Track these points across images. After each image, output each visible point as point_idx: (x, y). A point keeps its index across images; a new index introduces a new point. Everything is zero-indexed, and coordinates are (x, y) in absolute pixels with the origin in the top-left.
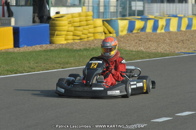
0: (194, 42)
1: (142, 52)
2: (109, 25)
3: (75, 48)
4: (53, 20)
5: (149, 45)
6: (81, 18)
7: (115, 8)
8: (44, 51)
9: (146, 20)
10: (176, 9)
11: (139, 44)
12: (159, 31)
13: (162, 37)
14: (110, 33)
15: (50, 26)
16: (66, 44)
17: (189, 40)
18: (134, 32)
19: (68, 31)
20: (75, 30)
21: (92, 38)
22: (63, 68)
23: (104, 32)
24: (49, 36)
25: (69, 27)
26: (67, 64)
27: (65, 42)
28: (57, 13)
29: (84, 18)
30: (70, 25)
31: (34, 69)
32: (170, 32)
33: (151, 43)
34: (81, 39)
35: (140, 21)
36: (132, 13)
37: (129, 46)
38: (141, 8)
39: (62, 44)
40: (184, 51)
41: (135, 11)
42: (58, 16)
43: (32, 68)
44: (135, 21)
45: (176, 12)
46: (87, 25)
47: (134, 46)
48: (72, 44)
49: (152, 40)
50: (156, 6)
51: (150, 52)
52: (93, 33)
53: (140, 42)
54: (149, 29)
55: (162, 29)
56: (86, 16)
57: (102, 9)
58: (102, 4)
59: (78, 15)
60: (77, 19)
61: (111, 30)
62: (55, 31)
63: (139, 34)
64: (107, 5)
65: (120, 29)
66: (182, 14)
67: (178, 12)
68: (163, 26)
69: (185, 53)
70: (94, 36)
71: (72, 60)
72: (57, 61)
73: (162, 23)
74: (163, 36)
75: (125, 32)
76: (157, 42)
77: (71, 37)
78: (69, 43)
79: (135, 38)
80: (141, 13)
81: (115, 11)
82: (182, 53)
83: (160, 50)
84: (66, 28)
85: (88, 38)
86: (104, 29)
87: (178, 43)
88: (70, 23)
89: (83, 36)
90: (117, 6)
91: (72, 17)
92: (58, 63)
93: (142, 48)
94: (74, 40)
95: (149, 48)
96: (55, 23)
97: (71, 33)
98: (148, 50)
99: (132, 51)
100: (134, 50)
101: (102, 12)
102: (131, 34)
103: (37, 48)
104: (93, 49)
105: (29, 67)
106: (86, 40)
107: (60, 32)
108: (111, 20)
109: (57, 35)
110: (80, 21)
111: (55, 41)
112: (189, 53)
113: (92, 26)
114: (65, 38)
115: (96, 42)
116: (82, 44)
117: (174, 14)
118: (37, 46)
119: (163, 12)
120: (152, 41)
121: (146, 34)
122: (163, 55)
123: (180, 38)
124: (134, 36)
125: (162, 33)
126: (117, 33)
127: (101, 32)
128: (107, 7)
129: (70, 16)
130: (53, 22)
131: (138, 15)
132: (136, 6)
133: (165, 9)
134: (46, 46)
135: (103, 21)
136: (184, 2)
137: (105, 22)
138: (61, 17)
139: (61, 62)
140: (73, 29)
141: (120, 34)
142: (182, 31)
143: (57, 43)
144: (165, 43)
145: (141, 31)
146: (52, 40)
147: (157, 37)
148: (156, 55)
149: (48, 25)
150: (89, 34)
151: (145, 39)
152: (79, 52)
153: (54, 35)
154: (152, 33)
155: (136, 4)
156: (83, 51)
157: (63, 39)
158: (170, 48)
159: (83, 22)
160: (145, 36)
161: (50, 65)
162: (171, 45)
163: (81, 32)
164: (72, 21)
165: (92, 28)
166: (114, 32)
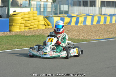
0: (102, 32)
2: (48, 20)
3: (25, 35)
4: (12, 16)
6: (30, 15)
7: (51, 9)
8: (6, 36)
10: (89, 11)
12: (79, 25)
13: (81, 29)
14: (48, 25)
15: (9, 20)
17: (99, 31)
19: (21, 24)
20: (26, 23)
21: (37, 28)
22: (18, 49)
23: (44, 24)
24: (9, 26)
25: (22, 21)
26: (21, 46)
27: (19, 31)
28: (14, 11)
29: (31, 15)
30: (23, 19)
32: (86, 25)
34: (29, 29)
36: (61, 13)
38: (67, 9)
40: (96, 38)
41: (63, 11)
42: (15, 13)
44: (64, 18)
45: (89, 12)
46: (34, 20)
48: (24, 32)
49: (75, 30)
50: (76, 8)
51: (75, 38)
52: (38, 25)
53: (68, 31)
54: (73, 23)
55: (81, 23)
56: (33, 14)
57: (42, 10)
58: (42, 6)
59: (28, 13)
60: (27, 16)
61: (49, 23)
62: (13, 23)
63: (67, 26)
64: (46, 7)
66: (92, 14)
67: (90, 13)
68: (82, 21)
69: (97, 40)
70: (38, 27)
71: (24, 43)
72: (14, 44)
73: (81, 19)
76: (79, 32)
78: (22, 31)
79: (65, 29)
80: (67, 12)
81: (51, 11)
82: (95, 39)
83: (81, 37)
84: (20, 21)
85: (34, 28)
86: (44, 23)
87: (92, 32)
89: (31, 27)
90: (52, 8)
91: (24, 15)
94: (25, 29)
95: (74, 35)
96: (13, 18)
97: (23, 25)
98: (73, 37)
103: (1, 34)
104: (38, 36)
106: (32, 29)
107: (15, 24)
108: (49, 17)
109: (14, 26)
110: (29, 17)
111: (13, 30)
112: (100, 40)
113: (37, 21)
114: (19, 28)
115: (39, 31)
116: (30, 32)
117: (88, 13)
118: (1, 32)
119: (81, 12)
120: (75, 31)
121: (71, 26)
122: (83, 41)
123: (93, 29)
125: (82, 26)
127: (42, 25)
128: (46, 8)
129: (23, 14)
130: (12, 17)
131: (65, 14)
132: (64, 8)
133: (82, 10)
134: (6, 33)
135: (44, 17)
136: (94, 6)
137: (45, 18)
138: (17, 14)
139: (16, 44)
140: (24, 22)
142: (94, 25)
143: (14, 31)
144: (83, 32)
145: (68, 24)
146: (10, 29)
147: (79, 29)
148: (79, 40)
149: (8, 19)
150: (35, 26)
151: (70, 29)
152: (28, 37)
153: (12, 26)
154: (75, 26)
155: (64, 6)
156: (31, 37)
157: (18, 28)
158: (87, 36)
159: (30, 18)
160: (71, 27)
161: (9, 46)
162: (87, 34)
163: (30, 24)
164: (24, 17)
165: (37, 22)
166: (51, 24)
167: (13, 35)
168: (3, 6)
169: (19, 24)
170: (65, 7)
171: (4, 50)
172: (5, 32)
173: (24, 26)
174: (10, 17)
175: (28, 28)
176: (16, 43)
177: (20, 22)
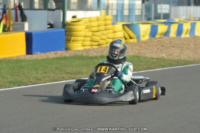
1: (164, 60)
2: (130, 29)
4: (69, 24)
5: (172, 52)
6: (100, 22)
7: (140, 11)
8: (57, 58)
9: (170, 24)
11: (161, 50)
12: (183, 36)
13: (186, 43)
14: (131, 38)
15: (66, 31)
16: (83, 51)
18: (157, 37)
19: (85, 37)
20: (93, 35)
23: (124, 37)
24: (65, 42)
25: (86, 32)
26: (78, 74)
27: (82, 48)
28: (74, 17)
29: (102, 22)
30: (88, 30)
31: (41, 80)
32: (195, 37)
33: (174, 49)
34: (99, 45)
35: (163, 25)
37: (150, 53)
38: (167, 11)
39: (79, 51)
41: (160, 14)
42: (74, 20)
43: (38, 79)
44: (158, 26)
46: (106, 30)
47: (156, 53)
48: (89, 50)
49: (175, 45)
50: (182, 9)
51: (172, 59)
52: (113, 39)
53: (163, 48)
54: (173, 34)
55: (187, 33)
56: (105, 20)
57: (126, 13)
58: (126, 7)
59: (95, 19)
60: (95, 24)
61: (132, 35)
62: (71, 36)
63: (162, 39)
64: (132, 8)
65: (142, 34)
68: (188, 30)
71: (84, 70)
72: (69, 71)
73: (187, 27)
74: (187, 41)
75: (147, 37)
76: (181, 48)
77: (88, 43)
78: (86, 49)
79: (158, 43)
80: (166, 16)
81: (140, 14)
83: (183, 57)
84: (83, 33)
86: (124, 34)
88: (87, 27)
89: (102, 42)
90: (142, 9)
91: (90, 22)
92: (69, 73)
93: (164, 55)
94: (91, 46)
95: (171, 54)
96: (71, 28)
97: (89, 39)
98: (171, 57)
99: (152, 59)
100: (155, 57)
101: (126, 16)
102: (153, 39)
103: (51, 55)
105: (36, 78)
106: (104, 46)
107: (76, 38)
108: (132, 24)
109: (73, 41)
110: (98, 26)
111: (71, 47)
113: (111, 31)
116: (100, 50)
118: (52, 52)
119: (190, 15)
120: (175, 47)
121: (170, 39)
122: (186, 62)
124: (156, 41)
125: (187, 38)
126: (138, 38)
128: (132, 11)
129: (87, 20)
130: (69, 27)
132: (161, 9)
133: (192, 11)
134: (61, 53)
135: (123, 25)
137: (125, 27)
138: (78, 21)
139: (72, 72)
140: (90, 34)
141: (142, 39)
143: (73, 49)
144: (189, 49)
145: (164, 36)
146: (67, 46)
147: (181, 43)
148: (178, 63)
149: (63, 30)
150: (108, 39)
151: (168, 44)
152: (94, 60)
153: (70, 41)
154: (175, 38)
155: (161, 7)
156: (99, 59)
157: (80, 45)
158: (194, 54)
159: (101, 27)
160: (169, 41)
161: (59, 75)
162: (195, 52)
163: (99, 38)
164: (90, 26)
165: (111, 33)
166: (135, 37)
167: (72, 56)
168: (56, 9)
169: (82, 38)
170: (163, 8)
171: (50, 82)
172: (59, 52)
173: (91, 41)
174: (66, 27)
175: (97, 43)
176: (71, 69)
177: (84, 35)
